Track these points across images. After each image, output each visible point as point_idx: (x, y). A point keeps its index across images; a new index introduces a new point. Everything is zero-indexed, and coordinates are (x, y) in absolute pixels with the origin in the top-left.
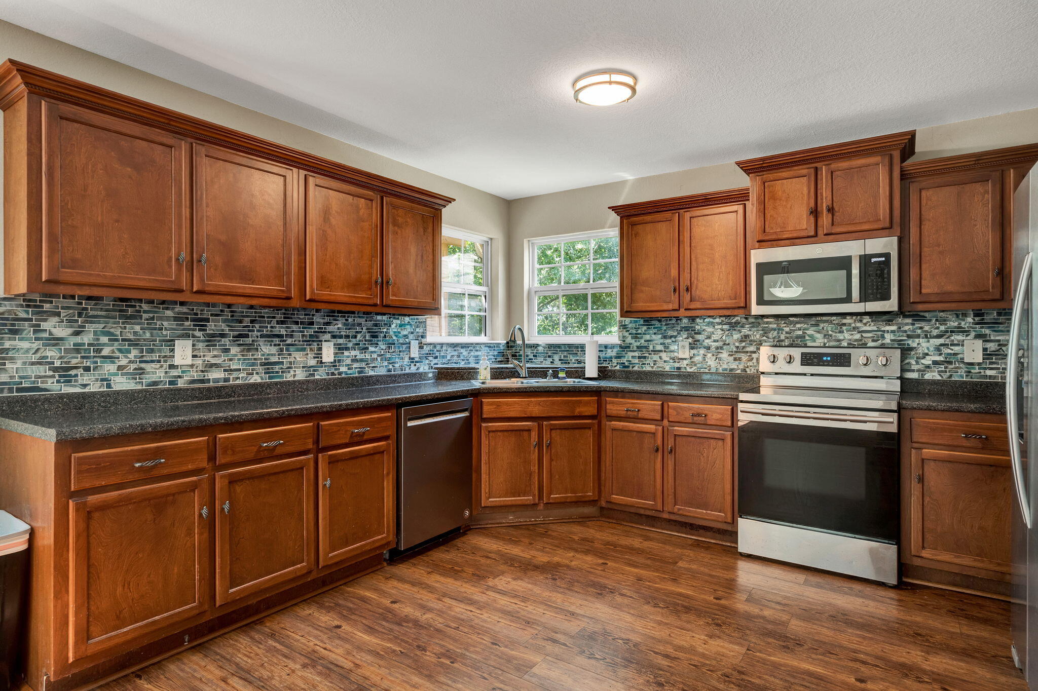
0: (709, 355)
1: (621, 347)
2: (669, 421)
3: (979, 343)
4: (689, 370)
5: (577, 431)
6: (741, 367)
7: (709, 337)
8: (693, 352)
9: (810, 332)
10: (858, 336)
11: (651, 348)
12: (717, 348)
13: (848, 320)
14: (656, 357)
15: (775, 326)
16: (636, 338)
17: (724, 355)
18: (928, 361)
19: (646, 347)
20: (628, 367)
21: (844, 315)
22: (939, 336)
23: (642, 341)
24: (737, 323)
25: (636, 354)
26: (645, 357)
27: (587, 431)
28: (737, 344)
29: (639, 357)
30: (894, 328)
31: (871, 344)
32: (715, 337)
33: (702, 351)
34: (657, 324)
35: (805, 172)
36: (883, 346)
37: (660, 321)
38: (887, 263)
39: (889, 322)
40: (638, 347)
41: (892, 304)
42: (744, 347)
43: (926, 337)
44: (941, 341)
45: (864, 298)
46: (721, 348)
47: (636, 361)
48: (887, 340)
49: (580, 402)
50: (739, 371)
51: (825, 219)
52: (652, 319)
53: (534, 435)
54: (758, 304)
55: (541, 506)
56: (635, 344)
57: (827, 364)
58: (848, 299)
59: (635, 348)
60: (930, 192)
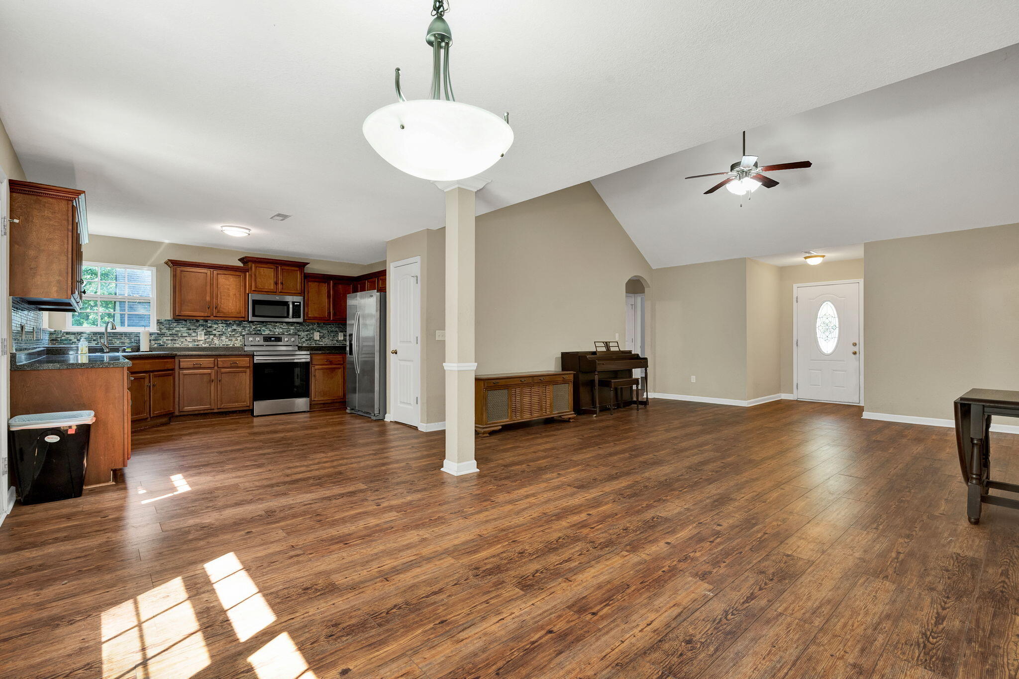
0: (215, 338)
1: (158, 334)
2: (218, 367)
3: (318, 333)
4: (204, 346)
5: (166, 377)
6: (232, 343)
7: (215, 330)
8: (206, 337)
9: (263, 328)
10: (281, 330)
11: (180, 335)
12: (220, 335)
13: (278, 324)
14: (182, 340)
15: (248, 325)
16: (169, 329)
17: (224, 338)
18: (304, 340)
19: (176, 334)
20: (163, 345)
21: (276, 322)
22: (307, 331)
23: (174, 331)
24: (230, 323)
25: (169, 338)
26: (175, 340)
27: (170, 377)
28: (230, 333)
29: (171, 340)
30: (293, 328)
31: (286, 333)
32: (219, 330)
33: (212, 337)
34: (184, 322)
35: (272, 267)
36: (290, 334)
37: (186, 321)
38: (300, 305)
39: (292, 325)
40: (170, 334)
41: (301, 320)
42: (233, 335)
43: (303, 331)
44: (308, 333)
45: (293, 317)
46: (222, 335)
47: (170, 342)
48: (291, 332)
49: (167, 362)
50: (231, 346)
51: (280, 286)
52: (180, 320)
53: (147, 380)
54: (253, 316)
55: (149, 419)
56: (168, 333)
57: (273, 341)
58: (287, 317)
59: (168, 335)
60: (311, 283)
